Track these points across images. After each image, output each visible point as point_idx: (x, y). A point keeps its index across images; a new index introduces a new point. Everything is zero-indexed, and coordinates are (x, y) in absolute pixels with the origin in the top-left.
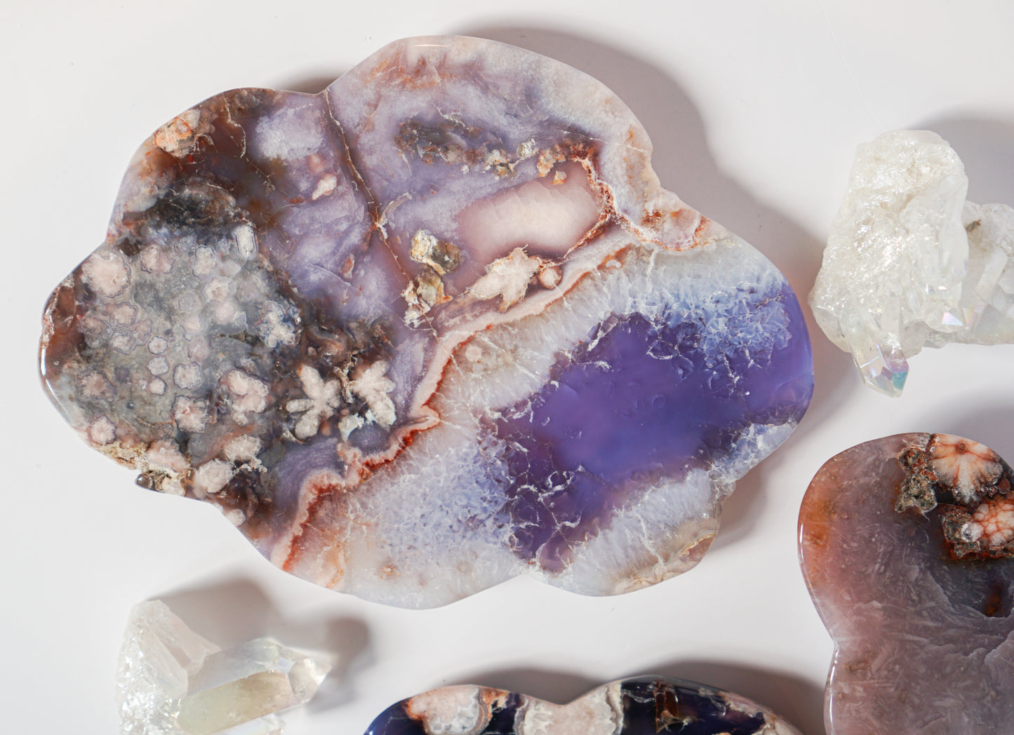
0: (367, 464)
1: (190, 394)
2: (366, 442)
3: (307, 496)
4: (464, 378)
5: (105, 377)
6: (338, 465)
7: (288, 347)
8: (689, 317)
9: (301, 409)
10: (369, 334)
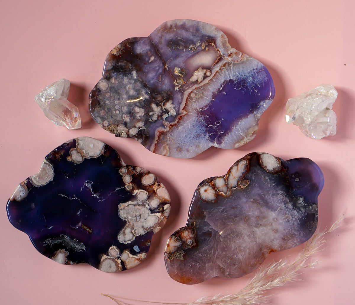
0: (171, 125)
1: (125, 113)
2: (169, 120)
3: (157, 134)
4: (191, 102)
5: (105, 111)
6: (164, 126)
7: (148, 100)
8: (243, 78)
9: (153, 114)
10: (167, 94)
